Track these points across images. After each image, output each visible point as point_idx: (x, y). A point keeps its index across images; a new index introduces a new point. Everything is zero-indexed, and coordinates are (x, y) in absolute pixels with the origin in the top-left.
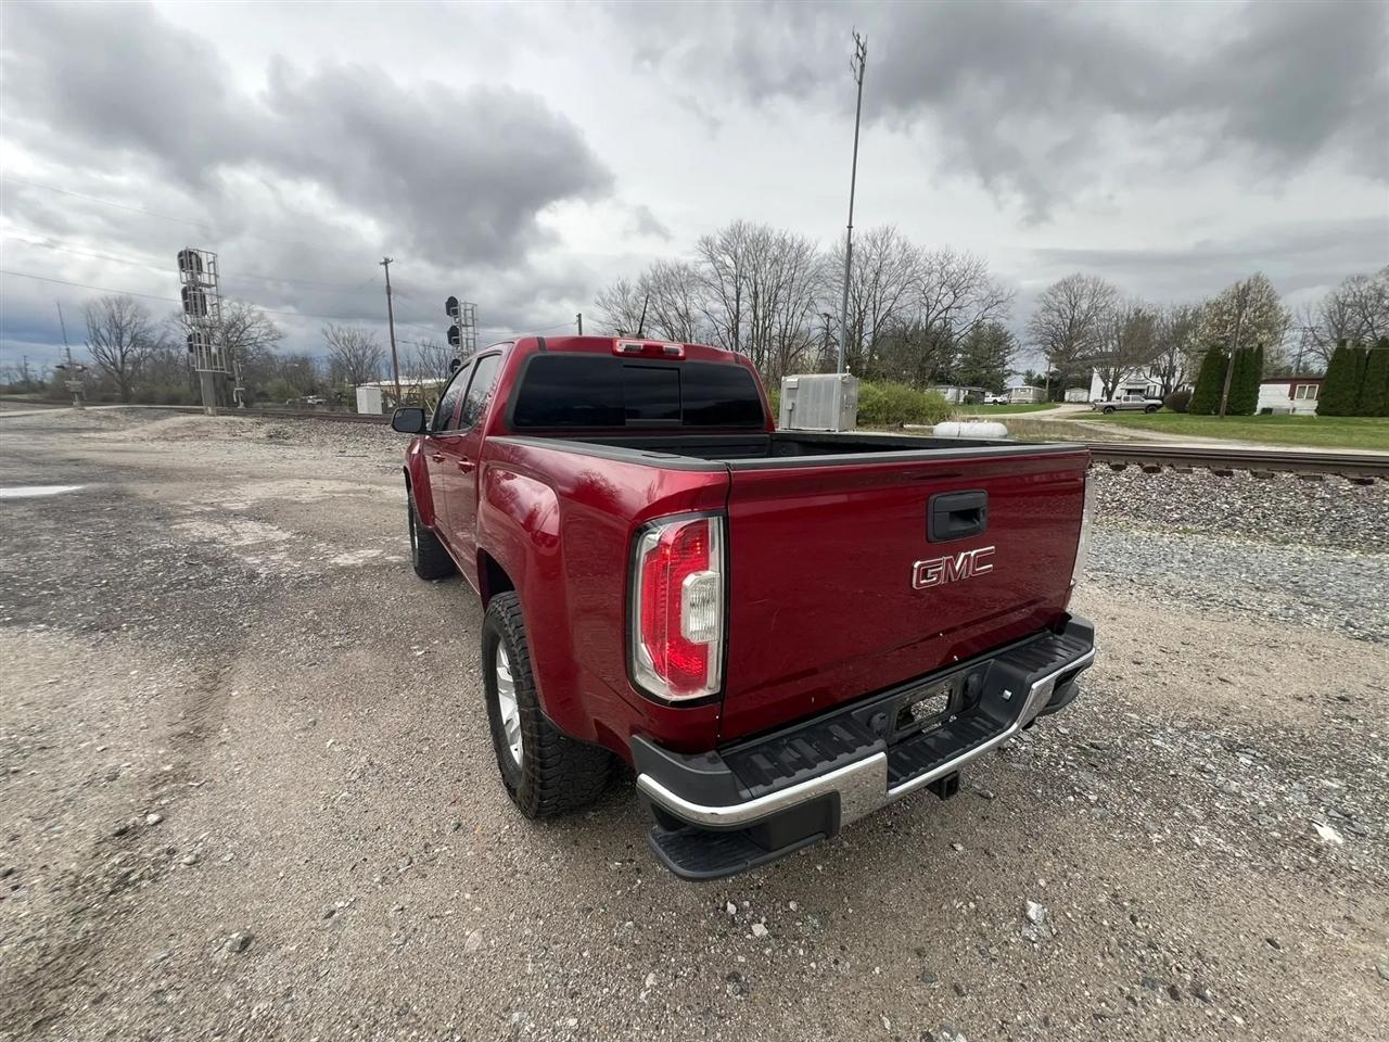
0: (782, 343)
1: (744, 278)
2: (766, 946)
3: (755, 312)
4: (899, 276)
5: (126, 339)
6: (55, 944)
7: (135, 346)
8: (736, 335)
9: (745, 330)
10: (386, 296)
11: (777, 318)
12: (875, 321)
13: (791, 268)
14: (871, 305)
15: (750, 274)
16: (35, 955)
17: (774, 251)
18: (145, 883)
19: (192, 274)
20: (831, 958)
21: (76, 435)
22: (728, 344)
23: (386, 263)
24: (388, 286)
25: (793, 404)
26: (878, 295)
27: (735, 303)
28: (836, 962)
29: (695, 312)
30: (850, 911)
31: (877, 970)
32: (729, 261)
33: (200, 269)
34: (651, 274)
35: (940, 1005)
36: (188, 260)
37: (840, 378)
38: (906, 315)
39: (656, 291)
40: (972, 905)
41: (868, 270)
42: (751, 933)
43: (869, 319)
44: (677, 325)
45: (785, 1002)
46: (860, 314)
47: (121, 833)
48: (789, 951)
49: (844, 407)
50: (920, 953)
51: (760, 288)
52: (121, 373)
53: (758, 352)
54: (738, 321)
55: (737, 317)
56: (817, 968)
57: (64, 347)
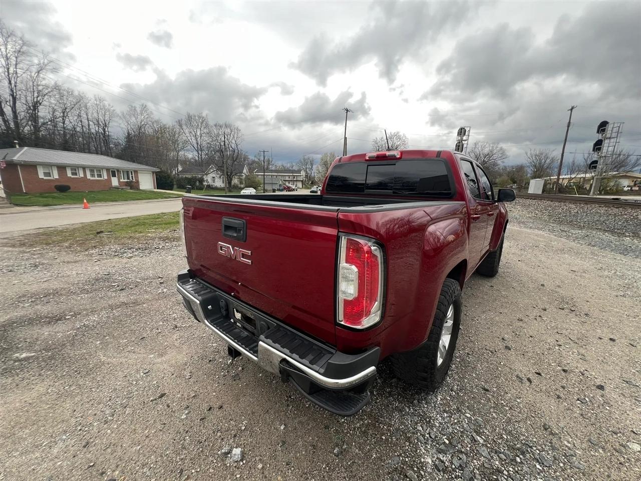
19: (461, 137)
23: (571, 110)
24: (569, 123)
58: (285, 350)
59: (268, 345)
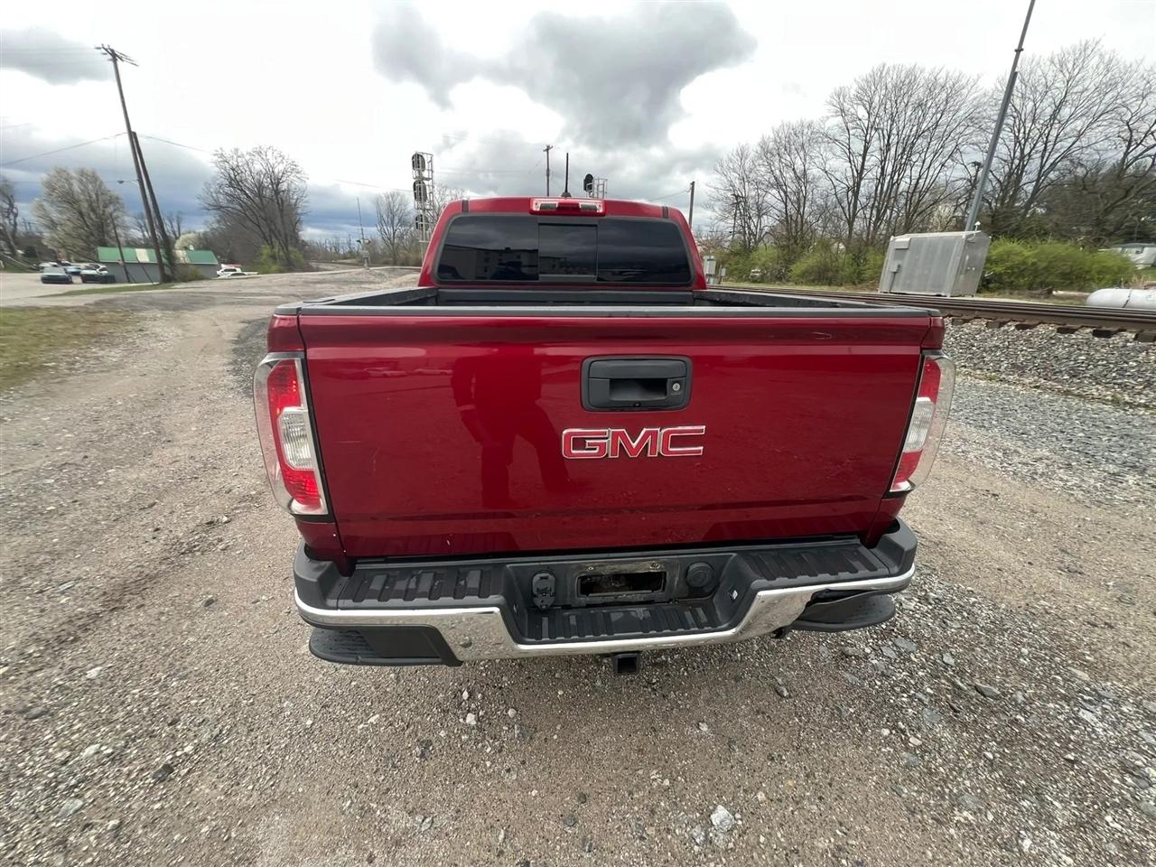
0: (909, 200)
1: (876, 130)
2: (466, 733)
3: (883, 169)
4: (1093, 104)
5: (396, 221)
6: (147, 572)
7: (401, 226)
8: (856, 194)
9: (867, 187)
10: (546, 178)
11: (908, 172)
12: (1042, 167)
13: (936, 113)
14: (1040, 146)
15: (886, 125)
16: (136, 574)
17: (920, 93)
18: (198, 554)
19: (419, 171)
20: (507, 766)
21: (359, 286)
22: (845, 204)
23: (547, 150)
24: (548, 169)
25: (899, 266)
26: (1054, 133)
27: (860, 159)
28: (508, 771)
29: (814, 171)
30: (555, 737)
31: (534, 793)
32: (862, 113)
33: (424, 167)
34: (772, 136)
35: (558, 847)
36: (418, 161)
37: (964, 237)
38: (1089, 157)
39: (775, 152)
40: (667, 782)
41: (1045, 103)
42: (464, 719)
43: (1033, 166)
44: (792, 187)
45: (446, 780)
46: (1022, 158)
47: (210, 523)
48: (480, 744)
49: (963, 269)
50: (583, 798)
51: (894, 139)
52: (393, 244)
53: (878, 211)
54: (861, 179)
55: (860, 174)
56: (490, 767)
57: (360, 228)
58: (822, 577)
59: (786, 587)
